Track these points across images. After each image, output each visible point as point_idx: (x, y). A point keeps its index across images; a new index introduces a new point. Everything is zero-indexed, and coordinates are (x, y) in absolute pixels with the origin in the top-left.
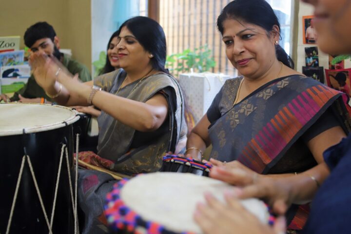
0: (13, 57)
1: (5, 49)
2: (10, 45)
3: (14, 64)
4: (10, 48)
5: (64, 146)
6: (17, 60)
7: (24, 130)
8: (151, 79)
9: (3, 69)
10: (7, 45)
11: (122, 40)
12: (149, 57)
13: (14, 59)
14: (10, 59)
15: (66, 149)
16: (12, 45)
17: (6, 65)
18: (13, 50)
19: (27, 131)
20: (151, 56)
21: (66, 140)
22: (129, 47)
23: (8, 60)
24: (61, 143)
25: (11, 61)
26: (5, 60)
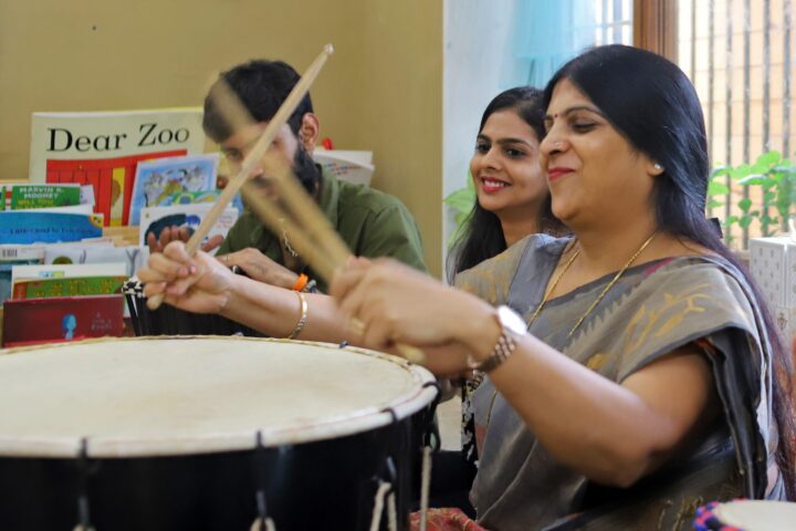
0: (182, 174)
1: (158, 148)
2: (174, 136)
3: (185, 201)
4: (174, 146)
5: (384, 487)
6: (195, 185)
7: (259, 436)
8: (663, 280)
9: (147, 216)
10: (166, 137)
11: (558, 124)
12: (650, 175)
13: (184, 182)
14: (173, 183)
15: (392, 499)
16: (182, 136)
17: (158, 203)
18: (183, 153)
19: (271, 438)
20: (657, 169)
21: (392, 468)
22: (580, 141)
23: (164, 184)
24: (375, 478)
25: (174, 189)
26: (156, 185)
